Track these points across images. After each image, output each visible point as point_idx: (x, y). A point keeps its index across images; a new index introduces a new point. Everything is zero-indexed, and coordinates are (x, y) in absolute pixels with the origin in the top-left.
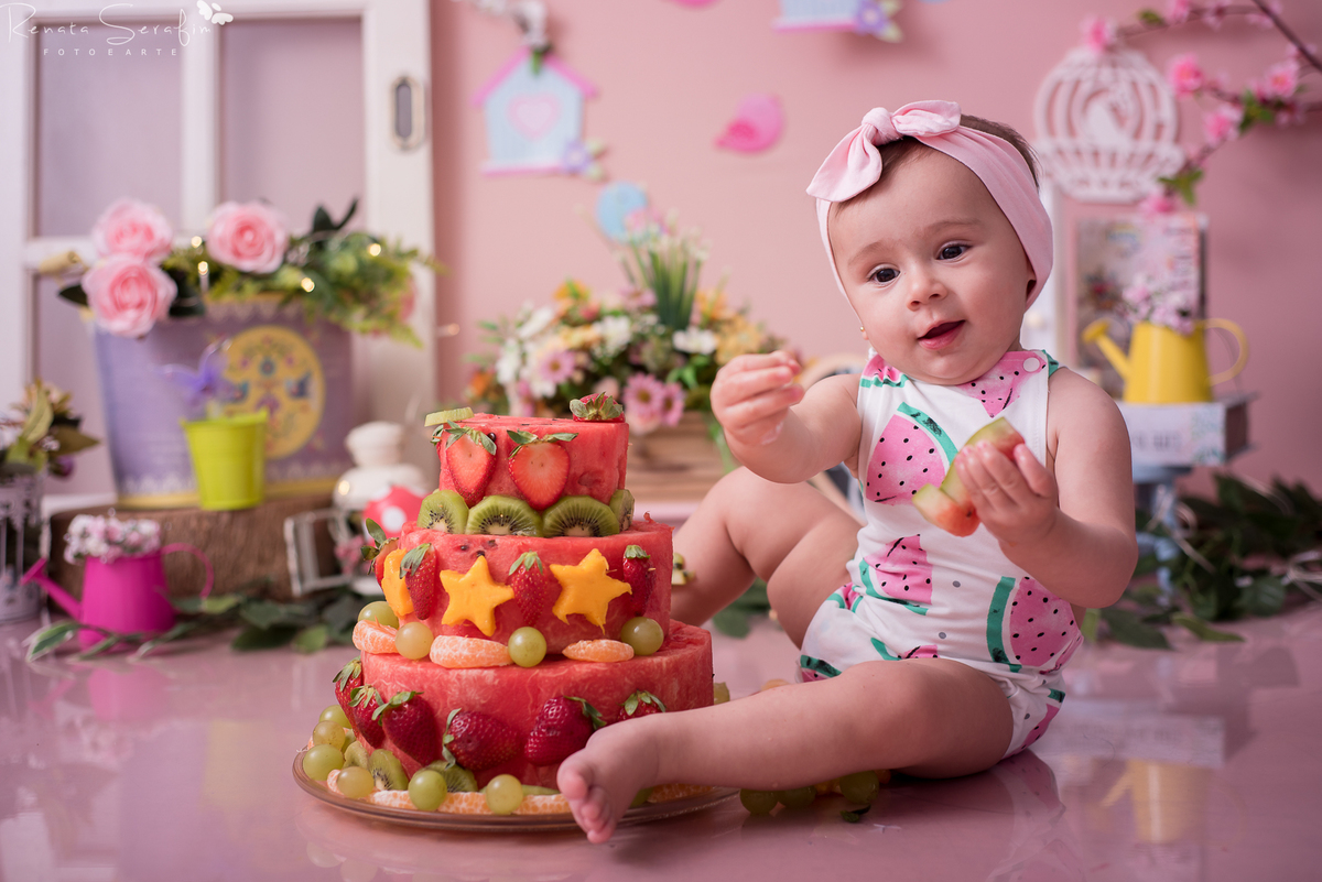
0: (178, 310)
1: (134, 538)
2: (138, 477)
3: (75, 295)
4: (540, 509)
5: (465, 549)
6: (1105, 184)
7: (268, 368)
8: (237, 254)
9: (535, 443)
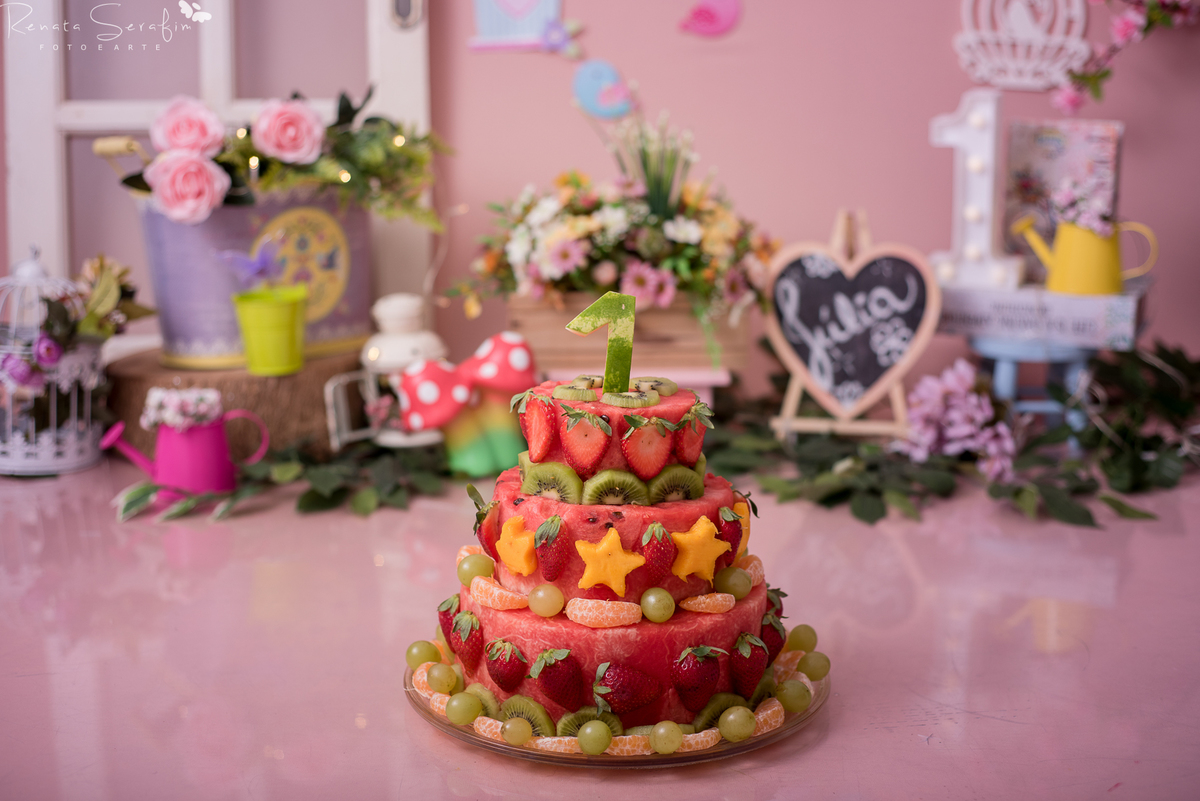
0: (234, 199)
1: (203, 408)
2: (188, 339)
3: (137, 182)
4: (646, 480)
5: (595, 521)
6: (1020, 73)
7: (302, 244)
8: (280, 146)
9: (646, 425)
